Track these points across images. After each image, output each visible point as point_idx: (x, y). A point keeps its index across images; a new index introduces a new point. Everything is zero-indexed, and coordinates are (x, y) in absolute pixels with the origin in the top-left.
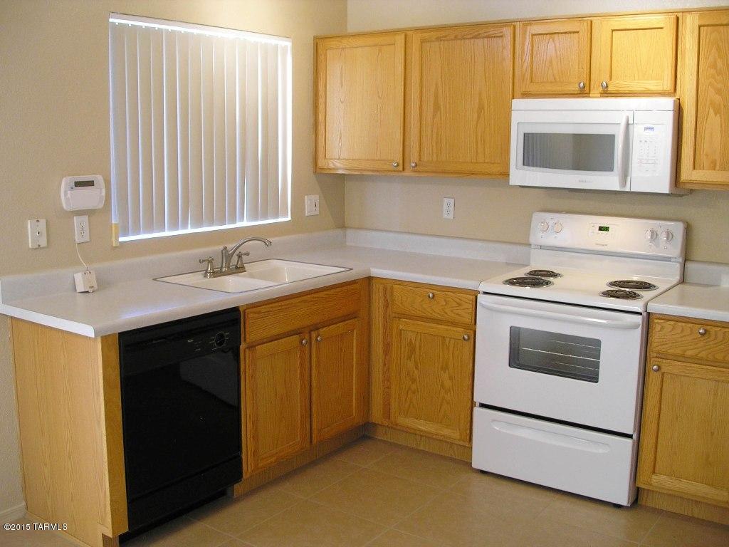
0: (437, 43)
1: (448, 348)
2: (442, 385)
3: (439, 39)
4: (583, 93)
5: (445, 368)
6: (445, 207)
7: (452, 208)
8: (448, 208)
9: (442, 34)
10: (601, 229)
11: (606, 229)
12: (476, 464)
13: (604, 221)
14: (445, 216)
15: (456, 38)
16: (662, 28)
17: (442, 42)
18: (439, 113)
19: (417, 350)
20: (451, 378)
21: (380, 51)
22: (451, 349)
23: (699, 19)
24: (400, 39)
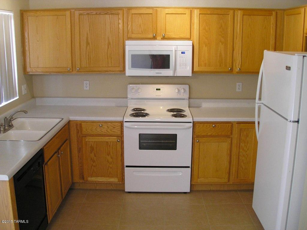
0: (87, 16)
1: (110, 146)
2: (108, 161)
3: (88, 14)
4: (154, 38)
5: (109, 154)
6: (85, 85)
7: (88, 85)
8: (86, 86)
9: (89, 12)
10: (157, 89)
11: (159, 89)
12: (127, 190)
13: (158, 86)
14: (85, 89)
15: (96, 14)
16: (186, 14)
17: (89, 15)
18: (89, 46)
19: (95, 149)
20: (112, 158)
21: (57, 18)
22: (111, 146)
23: (200, 11)
24: (68, 13)
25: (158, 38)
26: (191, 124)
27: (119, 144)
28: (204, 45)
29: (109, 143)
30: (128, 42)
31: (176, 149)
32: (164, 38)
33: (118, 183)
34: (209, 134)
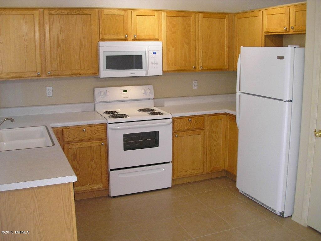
0: (57, 16)
1: (93, 151)
2: (92, 168)
3: (59, 14)
4: (126, 39)
5: (92, 160)
6: (47, 91)
7: (51, 92)
8: (49, 92)
9: (59, 12)
10: (124, 91)
11: (126, 91)
12: (112, 195)
13: (125, 88)
14: (48, 95)
15: (68, 14)
16: (154, 16)
17: (60, 16)
18: (60, 47)
19: (78, 156)
20: (95, 163)
21: (24, 18)
22: (95, 151)
23: (167, 14)
24: (36, 13)
25: (130, 39)
26: (171, 120)
27: (103, 148)
28: (171, 46)
29: (93, 147)
30: (101, 43)
31: (158, 146)
32: (135, 39)
33: (103, 189)
34: (186, 128)
